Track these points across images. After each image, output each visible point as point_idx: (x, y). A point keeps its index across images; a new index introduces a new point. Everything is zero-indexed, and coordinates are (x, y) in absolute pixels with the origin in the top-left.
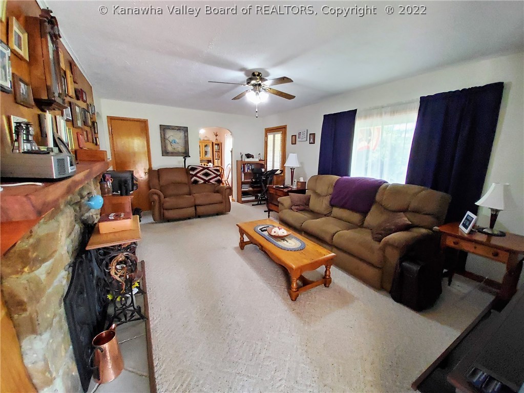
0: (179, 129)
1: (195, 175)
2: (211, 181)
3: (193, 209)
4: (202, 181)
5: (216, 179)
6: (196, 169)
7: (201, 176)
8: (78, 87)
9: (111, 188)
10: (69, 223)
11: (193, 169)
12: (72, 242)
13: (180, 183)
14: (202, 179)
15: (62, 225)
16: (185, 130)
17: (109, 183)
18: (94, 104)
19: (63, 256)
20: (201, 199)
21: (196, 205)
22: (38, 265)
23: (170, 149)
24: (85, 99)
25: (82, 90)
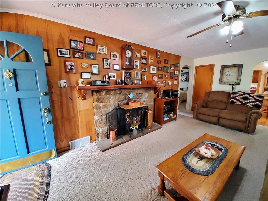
1: (234, 98)
2: (248, 104)
3: (217, 119)
4: (239, 103)
5: (254, 103)
6: (237, 93)
7: (240, 99)
8: (160, 59)
9: (161, 95)
10: (116, 98)
11: (234, 93)
12: (118, 104)
13: (221, 102)
14: (240, 101)
15: (112, 98)
16: (240, 66)
17: (161, 93)
18: (179, 63)
19: (111, 105)
20: (224, 114)
21: (221, 118)
22: (98, 102)
23: (225, 79)
24: (167, 63)
25: (165, 60)
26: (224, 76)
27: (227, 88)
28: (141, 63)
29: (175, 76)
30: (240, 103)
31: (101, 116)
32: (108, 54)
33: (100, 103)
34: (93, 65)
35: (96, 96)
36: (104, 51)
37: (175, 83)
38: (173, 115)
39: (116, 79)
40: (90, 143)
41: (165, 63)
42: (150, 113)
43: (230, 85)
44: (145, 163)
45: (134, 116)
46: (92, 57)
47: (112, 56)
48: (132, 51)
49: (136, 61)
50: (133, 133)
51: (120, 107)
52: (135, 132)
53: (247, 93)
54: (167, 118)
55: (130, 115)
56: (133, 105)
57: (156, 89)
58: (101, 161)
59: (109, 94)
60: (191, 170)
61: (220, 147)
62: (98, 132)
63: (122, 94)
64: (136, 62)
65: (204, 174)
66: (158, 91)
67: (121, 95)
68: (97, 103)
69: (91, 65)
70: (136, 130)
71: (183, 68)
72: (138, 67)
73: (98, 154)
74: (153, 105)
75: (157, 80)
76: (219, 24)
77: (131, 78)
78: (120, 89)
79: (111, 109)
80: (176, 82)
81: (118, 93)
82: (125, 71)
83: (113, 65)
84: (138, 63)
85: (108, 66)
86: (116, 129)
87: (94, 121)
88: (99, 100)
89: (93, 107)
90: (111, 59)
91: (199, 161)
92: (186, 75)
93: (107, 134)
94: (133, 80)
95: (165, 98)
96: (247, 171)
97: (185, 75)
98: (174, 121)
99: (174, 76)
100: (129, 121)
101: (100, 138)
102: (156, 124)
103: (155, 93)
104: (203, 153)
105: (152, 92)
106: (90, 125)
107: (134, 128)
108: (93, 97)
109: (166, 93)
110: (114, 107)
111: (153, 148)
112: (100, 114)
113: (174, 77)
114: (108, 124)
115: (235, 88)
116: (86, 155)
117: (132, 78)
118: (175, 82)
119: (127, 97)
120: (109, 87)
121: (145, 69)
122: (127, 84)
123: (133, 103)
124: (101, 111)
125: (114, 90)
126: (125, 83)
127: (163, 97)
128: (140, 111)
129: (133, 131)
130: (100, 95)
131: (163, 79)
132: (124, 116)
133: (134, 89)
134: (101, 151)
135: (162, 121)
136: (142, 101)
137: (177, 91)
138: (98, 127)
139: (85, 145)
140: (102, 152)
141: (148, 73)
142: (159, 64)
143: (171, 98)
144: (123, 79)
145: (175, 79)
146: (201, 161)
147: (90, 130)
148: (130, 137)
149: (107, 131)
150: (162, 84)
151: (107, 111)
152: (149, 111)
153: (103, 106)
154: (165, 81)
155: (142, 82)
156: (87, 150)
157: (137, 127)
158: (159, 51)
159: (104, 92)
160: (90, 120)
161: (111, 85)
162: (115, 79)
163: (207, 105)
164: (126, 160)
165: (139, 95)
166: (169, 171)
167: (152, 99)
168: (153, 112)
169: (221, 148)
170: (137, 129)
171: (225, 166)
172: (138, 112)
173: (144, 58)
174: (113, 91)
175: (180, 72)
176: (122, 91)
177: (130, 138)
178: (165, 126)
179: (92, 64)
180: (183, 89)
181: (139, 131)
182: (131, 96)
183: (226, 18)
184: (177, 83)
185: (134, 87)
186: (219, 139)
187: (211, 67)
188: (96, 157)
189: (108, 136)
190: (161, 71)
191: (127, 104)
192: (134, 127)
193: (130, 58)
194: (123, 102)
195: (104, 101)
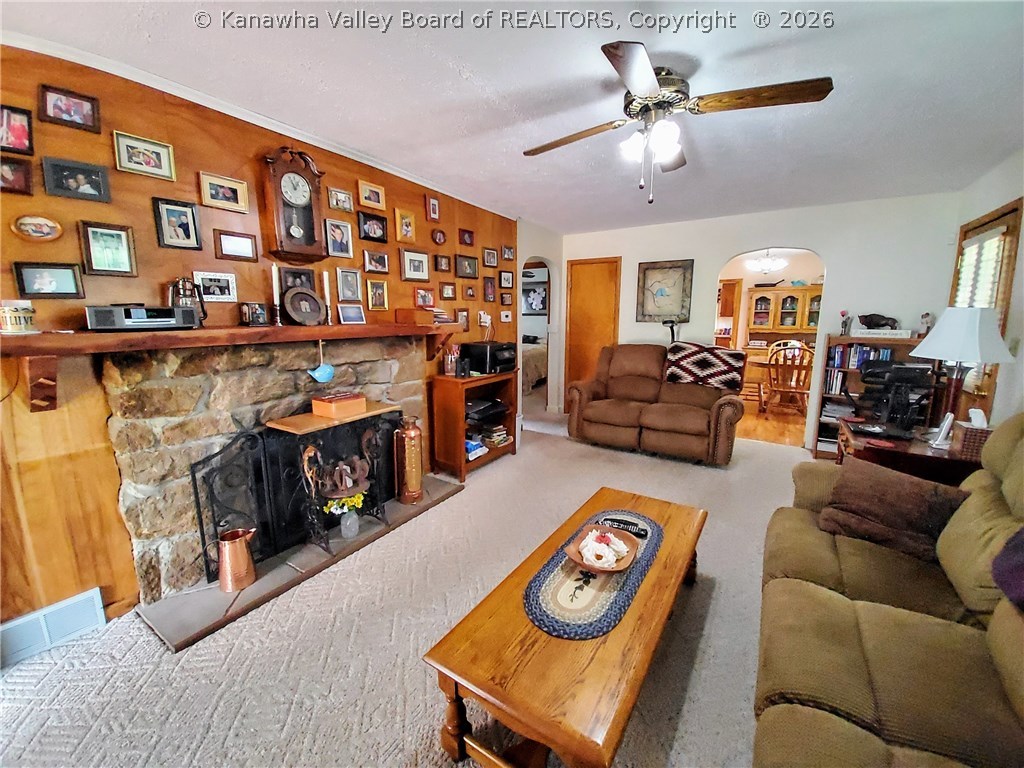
0: (673, 265)
1: (676, 363)
2: (710, 381)
3: (635, 432)
4: (690, 379)
5: (723, 377)
6: (684, 349)
7: (690, 367)
8: (440, 227)
9: (454, 365)
10: (245, 388)
11: (676, 349)
12: (258, 412)
13: (644, 377)
14: (690, 373)
15: (218, 387)
16: (686, 267)
17: (452, 358)
18: (513, 246)
19: (217, 421)
20: (654, 416)
21: (648, 428)
22: (139, 415)
23: (650, 308)
24: (469, 242)
25: (462, 232)
26: (648, 294)
27: (658, 334)
28: (363, 235)
29: (503, 291)
30: (692, 379)
31: (164, 478)
32: (185, 183)
33: (151, 416)
34: (90, 230)
35: (118, 383)
36: (159, 166)
37: (504, 319)
38: (501, 437)
39: (236, 301)
40: (108, 620)
41: (462, 242)
42: (412, 439)
43: (665, 323)
44: (391, 646)
45: (342, 460)
46: (86, 189)
47: (206, 191)
48: (315, 180)
49: (338, 227)
50: (340, 530)
51: (269, 425)
52: (350, 525)
53: (707, 347)
54: (482, 451)
55: (319, 454)
56: (332, 414)
57: (432, 343)
58: (170, 697)
59: (202, 372)
60: (555, 630)
61: (642, 525)
62: (147, 558)
63: (273, 366)
64: (338, 231)
65: (595, 634)
66: (439, 350)
67: (271, 370)
68: (129, 421)
69: (83, 229)
70: (355, 516)
71: (527, 266)
72: (347, 252)
73: (151, 667)
74: (426, 405)
75: (433, 307)
76: (616, 124)
77: (316, 296)
78: (261, 347)
79: (218, 443)
80: (505, 315)
81: (253, 366)
82: (286, 265)
83: (219, 233)
84: (347, 233)
85: (188, 236)
86: (253, 530)
87: (122, 510)
88: (139, 404)
89: (107, 438)
90: (201, 205)
91: (580, 588)
92: (542, 289)
93: (201, 561)
94: (328, 304)
95: (470, 376)
96: (717, 585)
97: (540, 290)
98: (509, 457)
99: (499, 291)
100: (317, 483)
101: (164, 586)
102: (441, 477)
103: (430, 358)
104: (590, 558)
105: (418, 354)
106: (96, 534)
107: (346, 509)
108: (104, 388)
109: (472, 355)
110: (234, 428)
111: (425, 579)
112: (157, 471)
113: (498, 299)
114: (207, 514)
115: (678, 333)
116: (81, 684)
117: (323, 297)
118: (503, 314)
119: (304, 377)
120: (198, 339)
121: (381, 261)
122: (300, 324)
123: (333, 405)
124: (160, 457)
125: (231, 349)
126: (288, 320)
127: (462, 371)
128: (368, 435)
129: (339, 524)
130: (146, 378)
131: (460, 303)
132: (294, 464)
133: (333, 342)
134: (168, 649)
135: (464, 462)
136: (374, 391)
137: (513, 347)
138: (148, 537)
139: (75, 636)
140: (177, 651)
141: (393, 278)
142: (437, 243)
143: (490, 373)
144: (277, 301)
145: (502, 304)
146: (586, 587)
147: (100, 558)
148: (327, 550)
149: (204, 544)
150: (456, 321)
151: (194, 454)
152: (408, 429)
153: (172, 429)
154: (466, 310)
155: (373, 317)
156: (85, 661)
157: (358, 501)
158: (436, 195)
159: (173, 363)
160: (91, 506)
161: (209, 328)
162: (232, 297)
163: (606, 392)
164: (304, 659)
165: (359, 368)
166: (474, 660)
167: (420, 383)
168: (425, 433)
169: (643, 530)
170: (360, 512)
171: (654, 586)
172: (359, 438)
173: (371, 216)
174: (225, 357)
175: (520, 280)
176: (275, 354)
177: (325, 557)
178: (475, 482)
179: (87, 224)
180: (536, 338)
181: (371, 518)
182: (323, 374)
183: (636, 106)
184: (510, 316)
185: (331, 335)
186: (640, 497)
187: (612, 265)
188: (140, 682)
189: (208, 567)
190: (449, 271)
191: (306, 408)
192: (343, 505)
193: (308, 209)
194: (285, 402)
195: (172, 406)
